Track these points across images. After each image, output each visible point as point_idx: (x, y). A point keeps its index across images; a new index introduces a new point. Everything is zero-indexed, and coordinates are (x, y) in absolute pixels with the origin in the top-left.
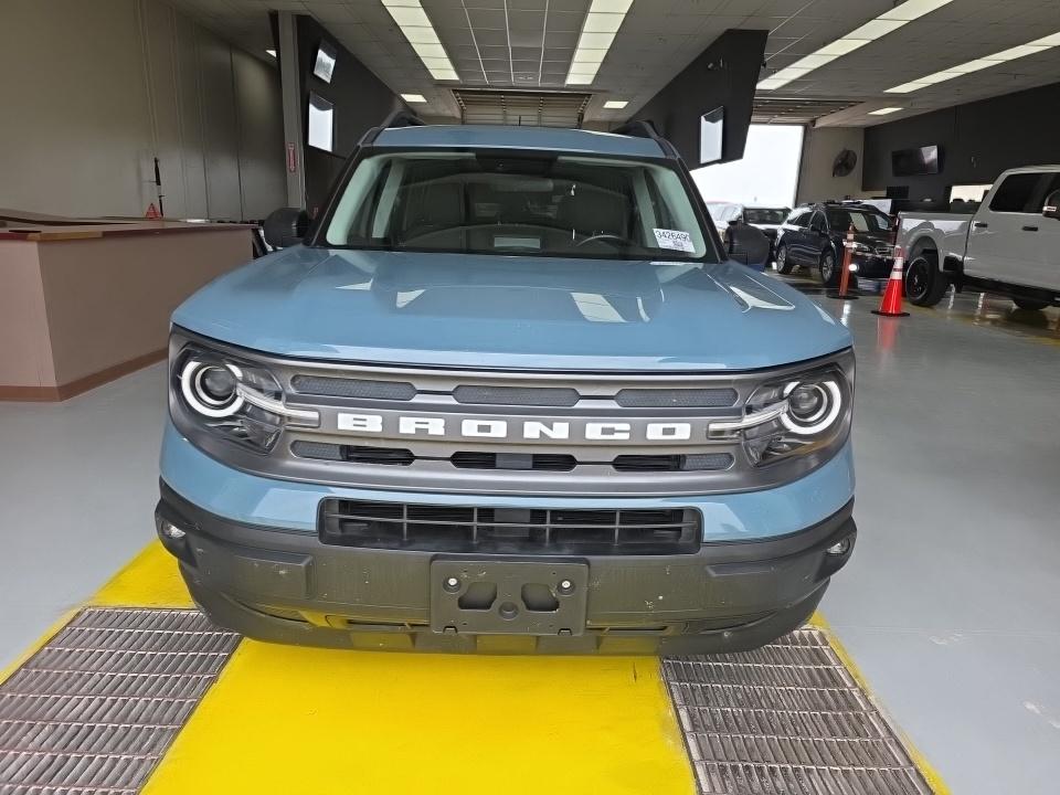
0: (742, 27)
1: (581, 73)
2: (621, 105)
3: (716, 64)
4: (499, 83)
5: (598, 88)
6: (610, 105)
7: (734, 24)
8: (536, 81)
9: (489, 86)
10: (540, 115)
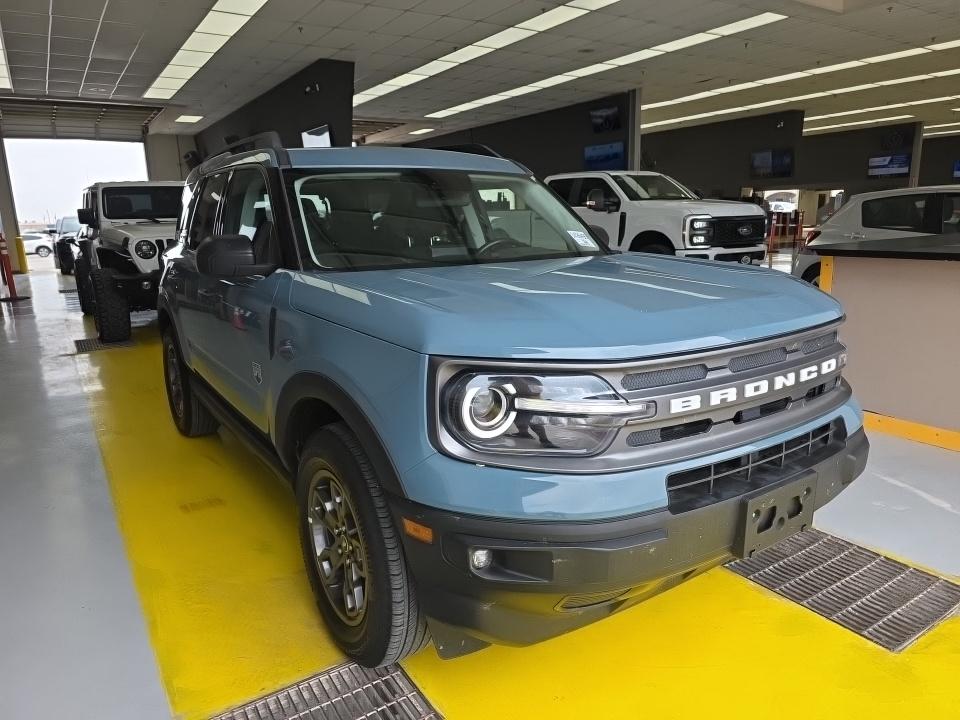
0: (333, 58)
1: (163, 88)
2: (195, 119)
3: (313, 88)
4: (63, 93)
5: (176, 103)
6: (183, 119)
7: (325, 54)
8: (108, 93)
9: (49, 97)
10: (96, 127)
